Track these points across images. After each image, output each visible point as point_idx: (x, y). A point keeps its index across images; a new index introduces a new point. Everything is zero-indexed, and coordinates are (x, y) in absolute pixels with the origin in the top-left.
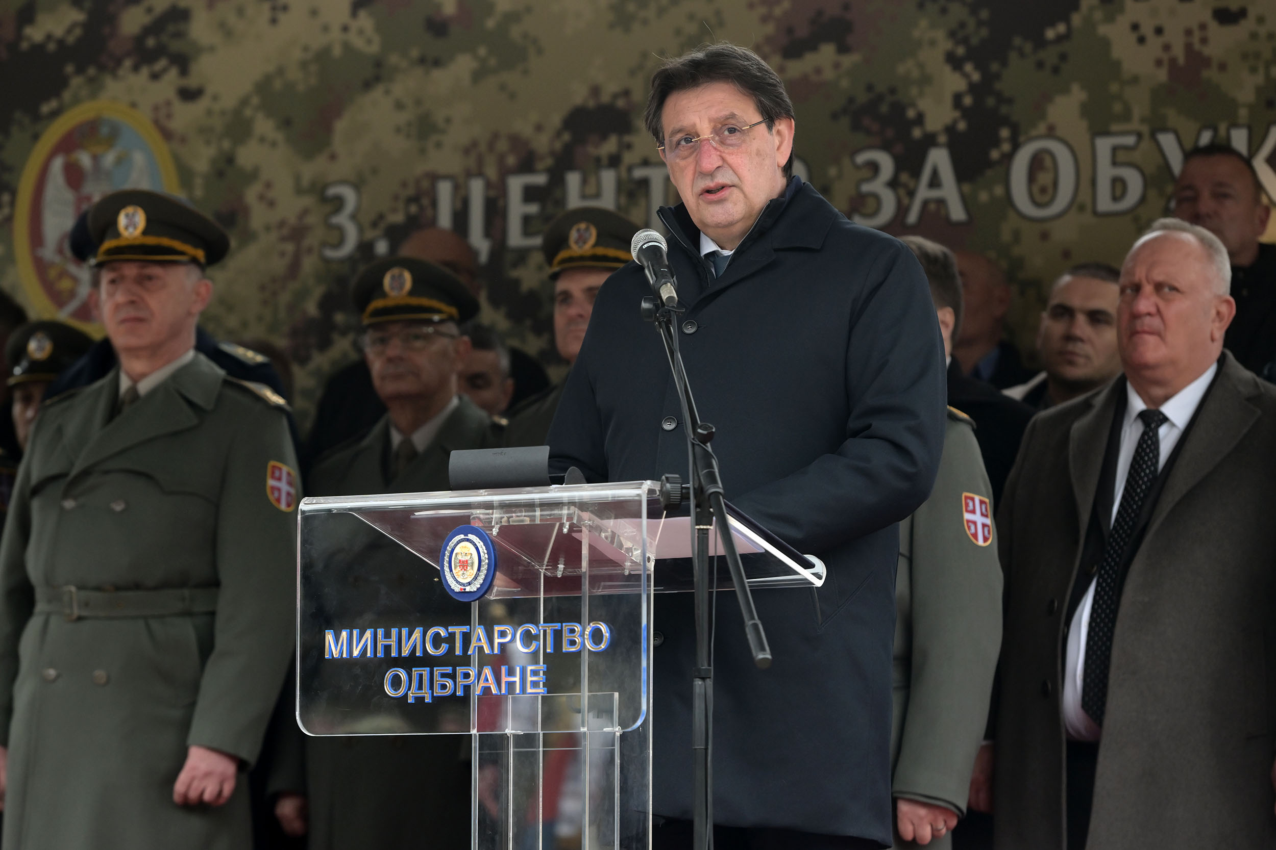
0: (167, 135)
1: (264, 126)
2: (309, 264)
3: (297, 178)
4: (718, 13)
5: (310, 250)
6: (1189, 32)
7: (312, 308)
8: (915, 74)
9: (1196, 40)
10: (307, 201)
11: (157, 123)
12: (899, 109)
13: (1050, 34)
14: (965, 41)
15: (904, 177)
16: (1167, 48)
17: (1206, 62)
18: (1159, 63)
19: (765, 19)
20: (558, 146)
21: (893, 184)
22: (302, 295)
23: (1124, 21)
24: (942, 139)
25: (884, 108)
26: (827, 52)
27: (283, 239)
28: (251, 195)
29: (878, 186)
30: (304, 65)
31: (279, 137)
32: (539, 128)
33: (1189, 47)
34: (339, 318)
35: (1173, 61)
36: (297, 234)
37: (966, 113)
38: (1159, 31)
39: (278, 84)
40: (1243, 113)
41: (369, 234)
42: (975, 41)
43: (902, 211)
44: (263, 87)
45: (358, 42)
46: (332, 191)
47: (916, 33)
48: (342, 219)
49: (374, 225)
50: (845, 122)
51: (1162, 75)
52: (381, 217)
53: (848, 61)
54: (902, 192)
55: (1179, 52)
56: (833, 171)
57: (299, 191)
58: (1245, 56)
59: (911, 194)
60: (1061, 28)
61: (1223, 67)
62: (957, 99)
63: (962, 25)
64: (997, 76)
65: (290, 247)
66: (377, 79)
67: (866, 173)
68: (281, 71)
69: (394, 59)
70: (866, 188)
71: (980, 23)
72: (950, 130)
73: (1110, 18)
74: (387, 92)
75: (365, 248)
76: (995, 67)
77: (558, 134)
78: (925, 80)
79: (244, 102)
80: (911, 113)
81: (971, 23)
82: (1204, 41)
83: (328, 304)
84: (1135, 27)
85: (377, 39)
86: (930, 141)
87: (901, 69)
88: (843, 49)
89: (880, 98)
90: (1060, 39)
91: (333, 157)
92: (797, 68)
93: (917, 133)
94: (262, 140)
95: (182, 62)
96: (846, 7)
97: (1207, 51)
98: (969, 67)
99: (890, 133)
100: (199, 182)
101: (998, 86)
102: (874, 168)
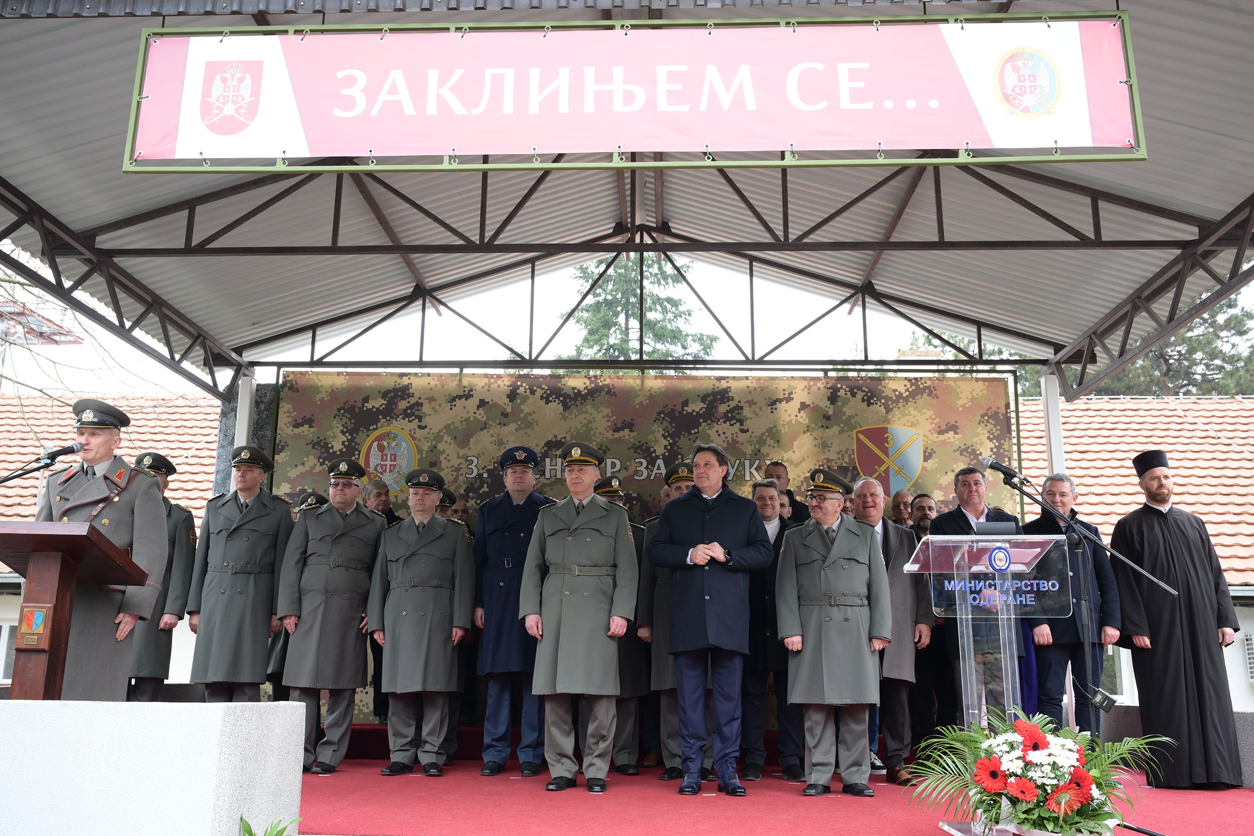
0: (414, 439)
1: (447, 438)
2: (461, 478)
3: (458, 454)
4: (594, 418)
5: (462, 475)
6: (732, 434)
7: (462, 492)
8: (653, 439)
9: (735, 435)
10: (462, 460)
11: (410, 435)
12: (648, 448)
13: (693, 432)
14: (668, 431)
15: (650, 466)
16: (726, 438)
17: (738, 442)
18: (724, 441)
19: (608, 421)
20: (543, 451)
21: (646, 468)
22: (459, 487)
23: (714, 430)
24: (661, 457)
25: (644, 448)
26: (627, 431)
27: (452, 471)
28: (442, 458)
29: (642, 468)
30: (461, 422)
31: (452, 442)
32: (537, 445)
33: (732, 438)
34: (471, 494)
35: (728, 441)
36: (458, 470)
37: (668, 450)
38: (724, 433)
39: (452, 427)
40: (748, 456)
41: (481, 471)
42: (671, 432)
43: (649, 476)
44: (447, 427)
45: (479, 417)
46: (469, 458)
47: (653, 428)
48: (472, 466)
49: (483, 469)
50: (632, 450)
51: (725, 445)
52: (485, 467)
53: (633, 434)
54: (649, 470)
55: (730, 439)
56: (628, 464)
57: (458, 457)
58: (748, 442)
59: (652, 471)
60: (696, 430)
61: (742, 444)
62: (665, 447)
63: (667, 427)
64: (678, 442)
65: (455, 473)
66: (485, 428)
67: (638, 465)
68: (453, 423)
69: (490, 423)
70: (638, 469)
71: (672, 427)
72: (663, 455)
73: (710, 429)
74: (488, 432)
75: (480, 475)
76: (677, 439)
77: (543, 447)
78: (656, 441)
79: (441, 431)
80: (652, 450)
81: (670, 427)
82: (737, 437)
83: (467, 490)
84: (717, 432)
85: (485, 417)
86: (657, 457)
87: (649, 438)
88: (631, 431)
89: (643, 445)
90: (695, 433)
91: (470, 449)
92: (617, 435)
93: (654, 455)
94: (446, 442)
95: (420, 419)
96: (632, 420)
97: (738, 440)
98: (669, 439)
99: (646, 454)
100: (424, 452)
101: (677, 444)
102: (641, 463)
